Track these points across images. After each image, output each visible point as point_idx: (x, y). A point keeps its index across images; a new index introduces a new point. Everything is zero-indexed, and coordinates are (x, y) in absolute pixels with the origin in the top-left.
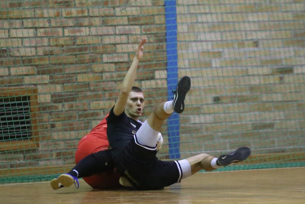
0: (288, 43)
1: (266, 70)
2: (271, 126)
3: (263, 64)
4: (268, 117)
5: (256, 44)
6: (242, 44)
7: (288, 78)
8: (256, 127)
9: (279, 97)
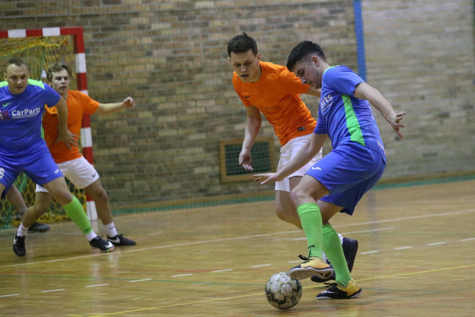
0: (445, 96)
1: (430, 116)
2: (435, 154)
3: (429, 112)
4: (433, 149)
5: (423, 98)
6: (413, 99)
7: (446, 121)
8: (425, 155)
9: (440, 135)
